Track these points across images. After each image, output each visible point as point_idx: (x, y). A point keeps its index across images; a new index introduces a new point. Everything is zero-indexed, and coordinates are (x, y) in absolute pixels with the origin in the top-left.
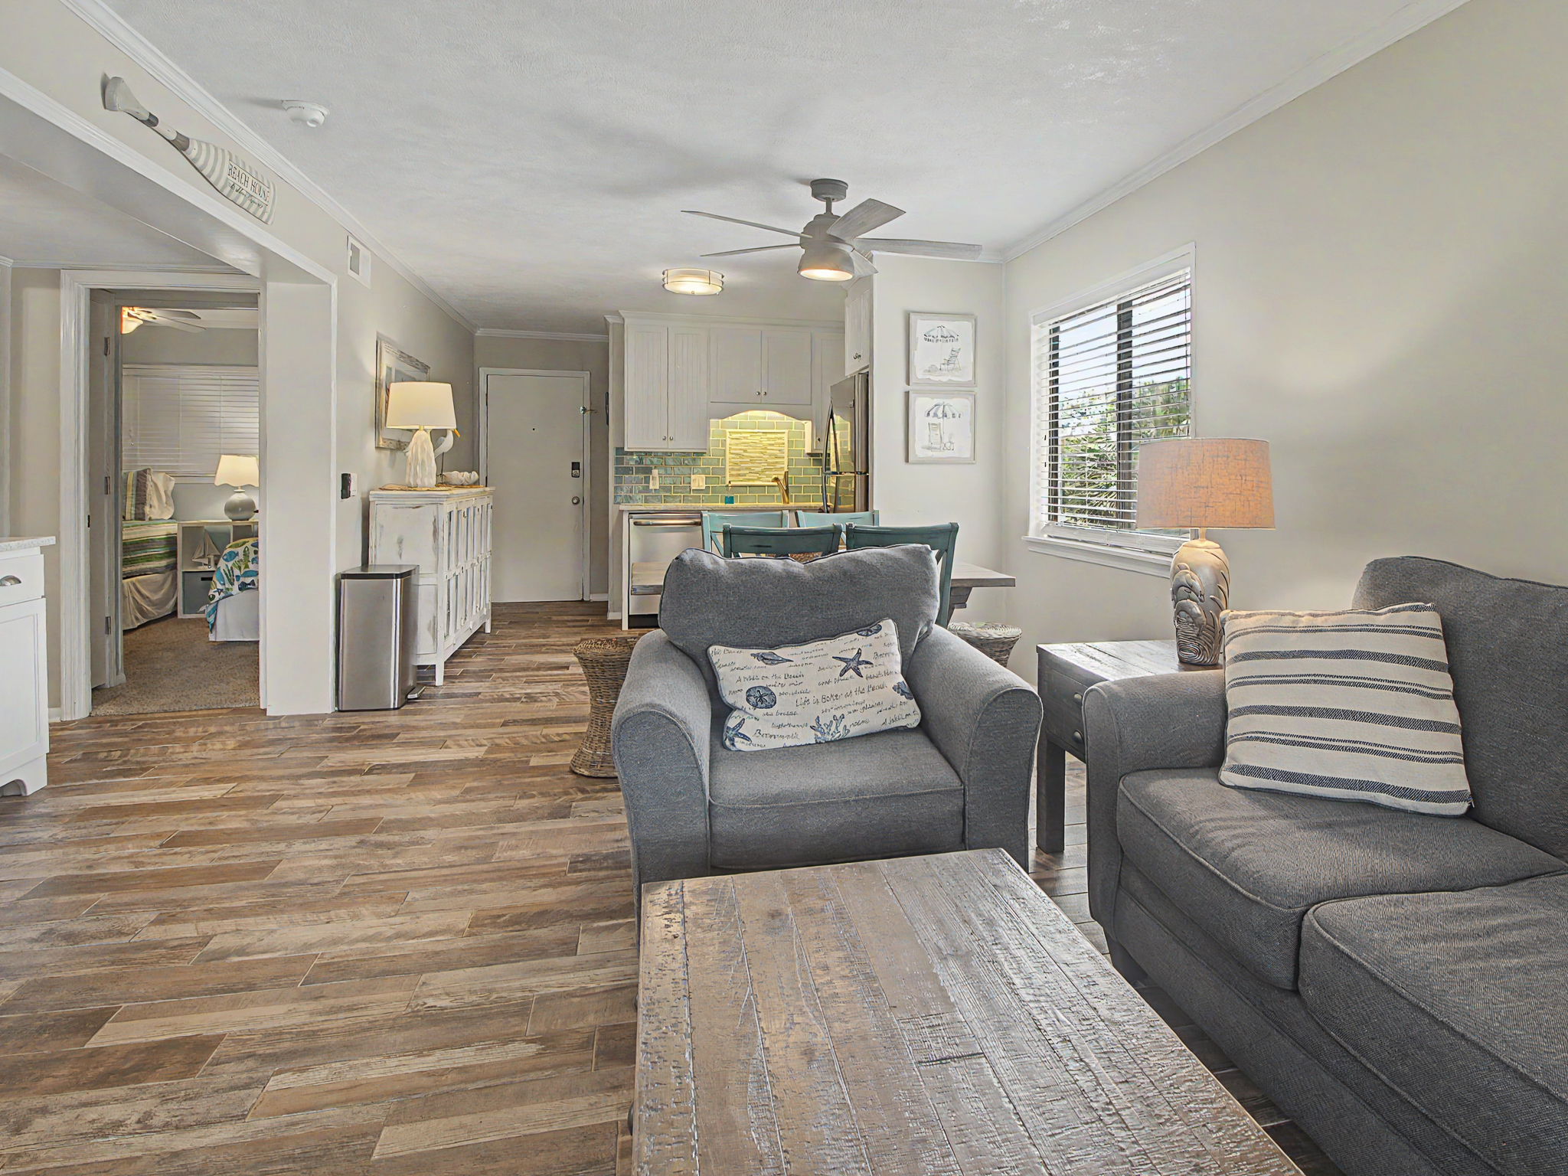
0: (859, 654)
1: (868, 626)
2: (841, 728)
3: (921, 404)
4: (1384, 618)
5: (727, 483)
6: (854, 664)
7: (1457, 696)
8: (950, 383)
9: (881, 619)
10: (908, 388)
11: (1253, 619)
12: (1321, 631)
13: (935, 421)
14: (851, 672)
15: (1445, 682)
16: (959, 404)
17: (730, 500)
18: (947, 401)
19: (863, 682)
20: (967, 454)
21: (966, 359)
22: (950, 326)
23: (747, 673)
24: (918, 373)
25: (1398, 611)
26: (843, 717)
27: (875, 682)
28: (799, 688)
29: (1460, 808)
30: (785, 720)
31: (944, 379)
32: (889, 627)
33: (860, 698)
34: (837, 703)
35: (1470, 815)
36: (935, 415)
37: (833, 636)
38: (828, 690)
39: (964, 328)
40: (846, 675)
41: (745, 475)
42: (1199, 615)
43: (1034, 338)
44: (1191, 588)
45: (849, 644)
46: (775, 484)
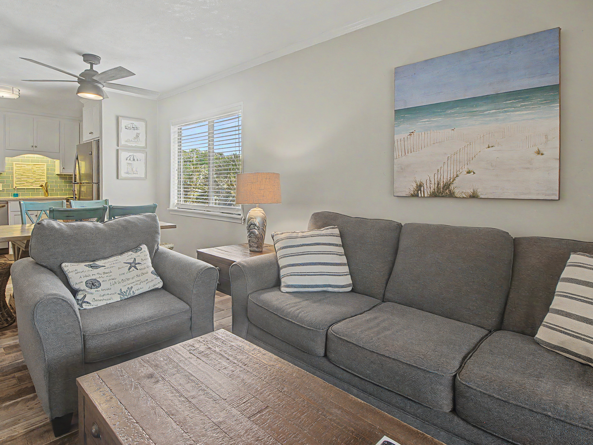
0: (135, 259)
1: (136, 248)
2: (131, 292)
3: (123, 155)
4: (324, 231)
5: (14, 188)
6: (133, 265)
7: (346, 254)
8: (135, 147)
9: (140, 245)
10: (118, 148)
11: (284, 234)
12: (305, 237)
13: (130, 162)
14: (133, 268)
15: (341, 250)
16: (140, 156)
17: (17, 195)
18: (135, 154)
19: (139, 272)
20: (143, 176)
21: (142, 137)
22: (136, 123)
23: (84, 274)
24: (122, 142)
25: (328, 229)
26: (132, 287)
27: (144, 271)
28: (111, 278)
29: (350, 289)
30: (106, 292)
31: (134, 145)
32: (144, 247)
33: (138, 279)
34: (129, 282)
35: (353, 291)
36: (130, 160)
37: (121, 253)
38: (123, 277)
39: (141, 125)
40: (131, 270)
41: (24, 184)
42: (258, 234)
43: (172, 131)
44: (255, 225)
45: (129, 256)
46: (41, 188)
